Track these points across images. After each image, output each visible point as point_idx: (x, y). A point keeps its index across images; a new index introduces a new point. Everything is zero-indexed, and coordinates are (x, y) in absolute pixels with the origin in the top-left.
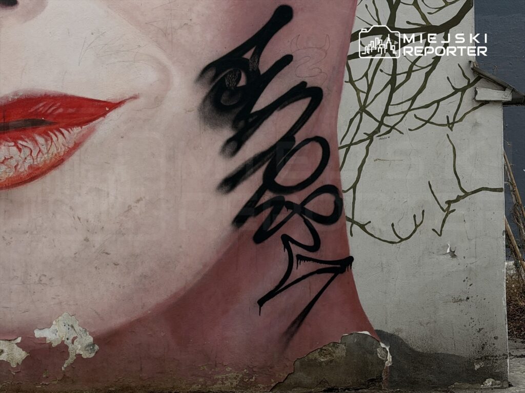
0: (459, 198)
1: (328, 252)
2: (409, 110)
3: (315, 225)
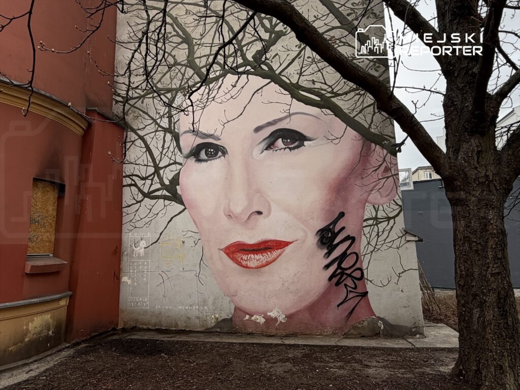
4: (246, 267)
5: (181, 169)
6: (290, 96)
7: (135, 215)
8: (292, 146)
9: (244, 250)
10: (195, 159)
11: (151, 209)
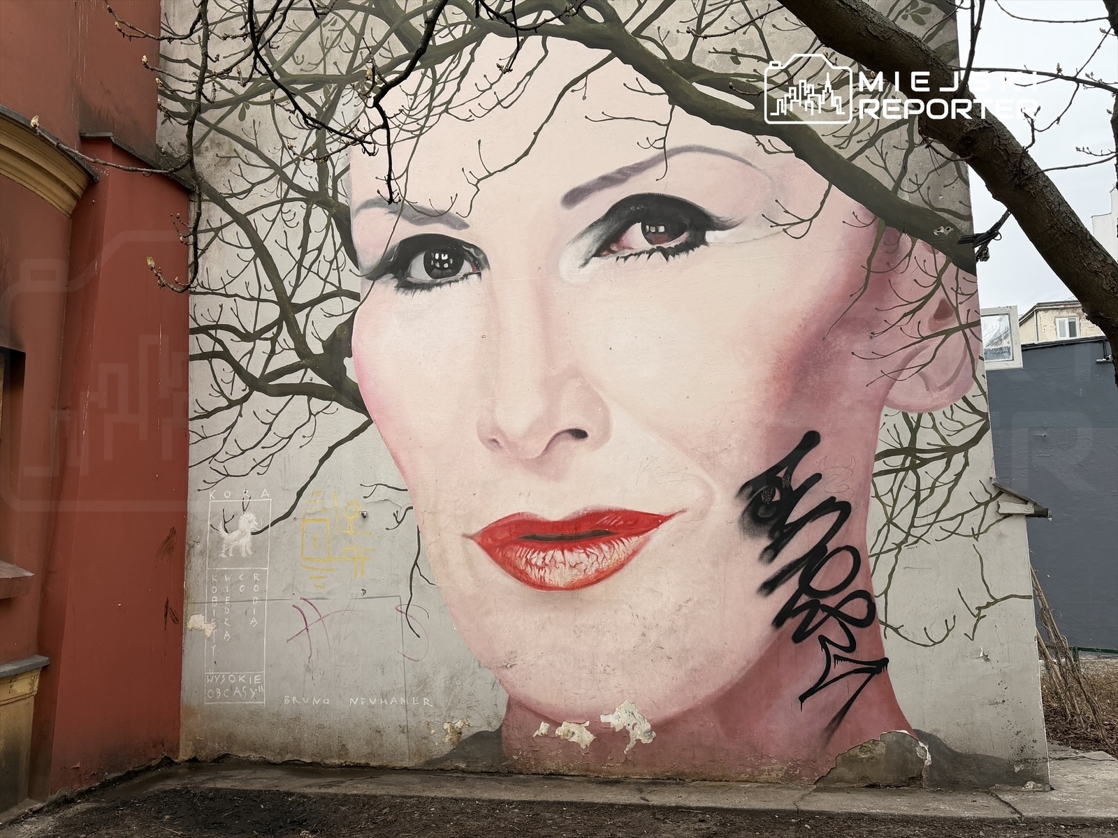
0: (989, 605)
1: (864, 653)
2: (935, 522)
3: (850, 627)
4: (541, 585)
5: (355, 311)
6: (666, 97)
7: (225, 440)
8: (672, 244)
9: (534, 538)
10: (395, 282)
11: (271, 424)
